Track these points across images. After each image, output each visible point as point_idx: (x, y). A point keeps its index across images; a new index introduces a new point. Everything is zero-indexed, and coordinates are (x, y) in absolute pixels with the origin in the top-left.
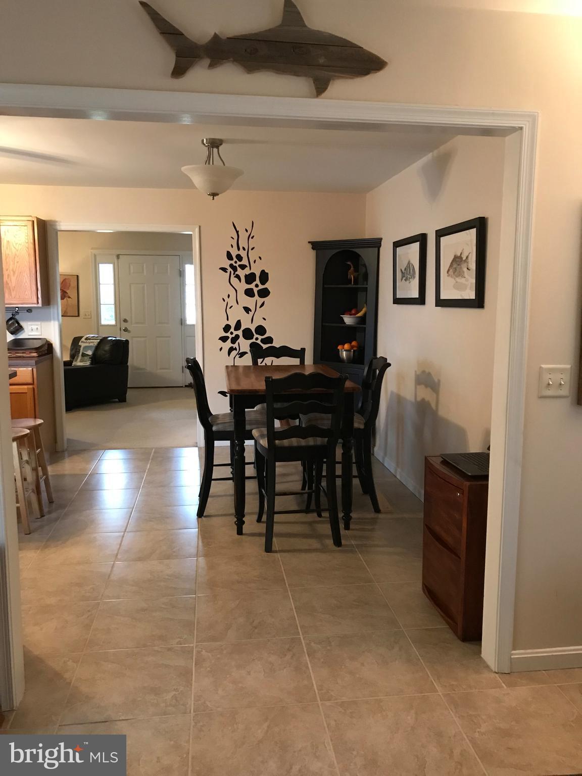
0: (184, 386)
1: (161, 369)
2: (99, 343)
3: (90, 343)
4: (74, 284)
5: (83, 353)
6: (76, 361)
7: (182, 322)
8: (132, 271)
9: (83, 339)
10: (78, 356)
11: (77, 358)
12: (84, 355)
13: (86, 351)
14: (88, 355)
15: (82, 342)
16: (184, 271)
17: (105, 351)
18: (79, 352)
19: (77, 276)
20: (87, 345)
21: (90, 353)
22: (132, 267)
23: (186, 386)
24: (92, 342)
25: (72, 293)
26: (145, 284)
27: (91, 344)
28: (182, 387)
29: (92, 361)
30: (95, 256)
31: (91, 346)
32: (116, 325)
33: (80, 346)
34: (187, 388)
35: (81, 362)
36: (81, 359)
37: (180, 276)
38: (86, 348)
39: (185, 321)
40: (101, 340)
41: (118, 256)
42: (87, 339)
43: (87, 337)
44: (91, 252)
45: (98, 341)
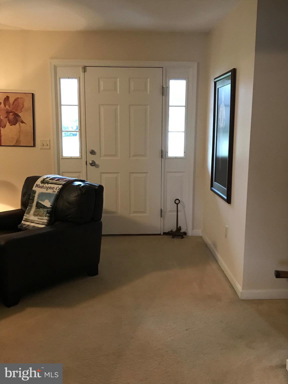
0: (162, 234)
1: (135, 212)
2: (61, 190)
3: (47, 188)
4: (28, 104)
5: (38, 203)
6: (28, 213)
7: (163, 153)
8: (102, 88)
9: (38, 182)
10: (31, 207)
11: (30, 209)
12: (39, 206)
13: (43, 201)
14: (44, 207)
15: (37, 186)
16: (168, 88)
17: (69, 203)
18: (33, 200)
19: (33, 94)
20: (44, 191)
21: (48, 203)
22: (102, 83)
23: (165, 234)
24: (50, 188)
25: (25, 116)
26: (117, 105)
27: (50, 191)
28: (160, 234)
29: (50, 217)
30: (55, 67)
31: (49, 194)
32: (81, 158)
33: (34, 192)
34: (166, 237)
35: (35, 215)
36: (35, 212)
37: (163, 94)
38: (42, 195)
39: (167, 152)
40: (64, 185)
41: (85, 69)
42: (43, 182)
43: (44, 179)
44: (51, 63)
45: (60, 186)
